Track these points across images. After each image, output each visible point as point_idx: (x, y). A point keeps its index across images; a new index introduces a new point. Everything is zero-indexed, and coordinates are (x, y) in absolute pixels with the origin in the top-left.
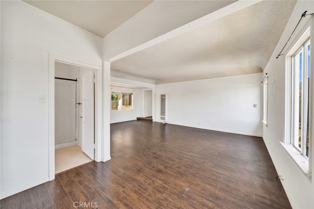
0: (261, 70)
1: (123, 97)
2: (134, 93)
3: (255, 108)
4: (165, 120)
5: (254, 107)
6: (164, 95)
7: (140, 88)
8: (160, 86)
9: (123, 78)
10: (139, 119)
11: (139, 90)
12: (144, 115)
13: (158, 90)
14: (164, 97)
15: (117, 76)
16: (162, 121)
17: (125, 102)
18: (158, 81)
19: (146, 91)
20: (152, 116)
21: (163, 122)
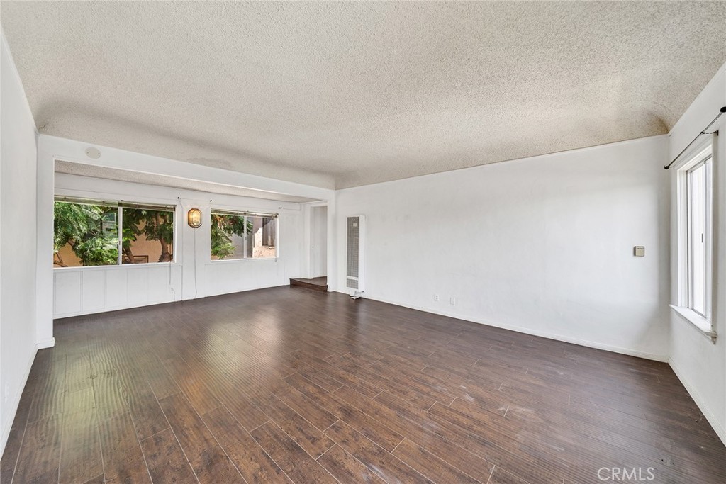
0: (662, 126)
1: (263, 226)
2: (281, 213)
3: (636, 259)
4: (357, 288)
5: (635, 254)
6: (357, 220)
7: (300, 200)
8: (348, 193)
9: (227, 166)
10: (295, 284)
11: (297, 206)
12: (308, 274)
13: (342, 204)
14: (355, 225)
15: (203, 161)
16: (351, 292)
17: (269, 237)
18: (342, 178)
19: (315, 208)
20: (326, 277)
21: (352, 294)
